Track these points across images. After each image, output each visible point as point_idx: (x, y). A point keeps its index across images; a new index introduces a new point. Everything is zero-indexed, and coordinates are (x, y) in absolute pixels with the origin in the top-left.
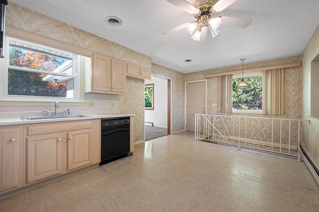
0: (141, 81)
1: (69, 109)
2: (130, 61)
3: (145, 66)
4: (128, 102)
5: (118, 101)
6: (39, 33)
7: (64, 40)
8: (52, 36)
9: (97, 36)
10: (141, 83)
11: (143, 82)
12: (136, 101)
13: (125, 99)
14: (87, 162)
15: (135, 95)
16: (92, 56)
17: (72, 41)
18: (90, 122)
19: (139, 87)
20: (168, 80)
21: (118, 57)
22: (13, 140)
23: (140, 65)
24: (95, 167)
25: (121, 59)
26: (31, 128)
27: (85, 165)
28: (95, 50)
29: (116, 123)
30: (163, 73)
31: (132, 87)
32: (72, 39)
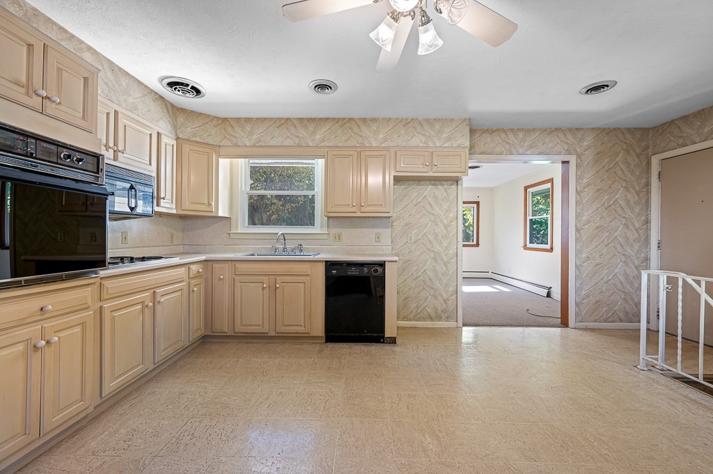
0: (450, 182)
1: (303, 244)
2: (404, 144)
3: (446, 145)
4: (415, 231)
5: (390, 230)
6: (260, 144)
7: (286, 143)
8: (273, 143)
9: (334, 119)
10: (452, 185)
11: (457, 182)
12: (434, 230)
13: (406, 225)
14: (301, 329)
15: (433, 214)
16: (326, 156)
17: (297, 141)
18: (307, 266)
19: (445, 194)
20: (563, 162)
21: (374, 144)
22: (222, 277)
23: (431, 145)
24: (315, 341)
25: (383, 145)
26: (238, 265)
27: (299, 333)
28: (331, 144)
29: (353, 272)
30: (531, 147)
31: (425, 197)
32: (297, 137)
